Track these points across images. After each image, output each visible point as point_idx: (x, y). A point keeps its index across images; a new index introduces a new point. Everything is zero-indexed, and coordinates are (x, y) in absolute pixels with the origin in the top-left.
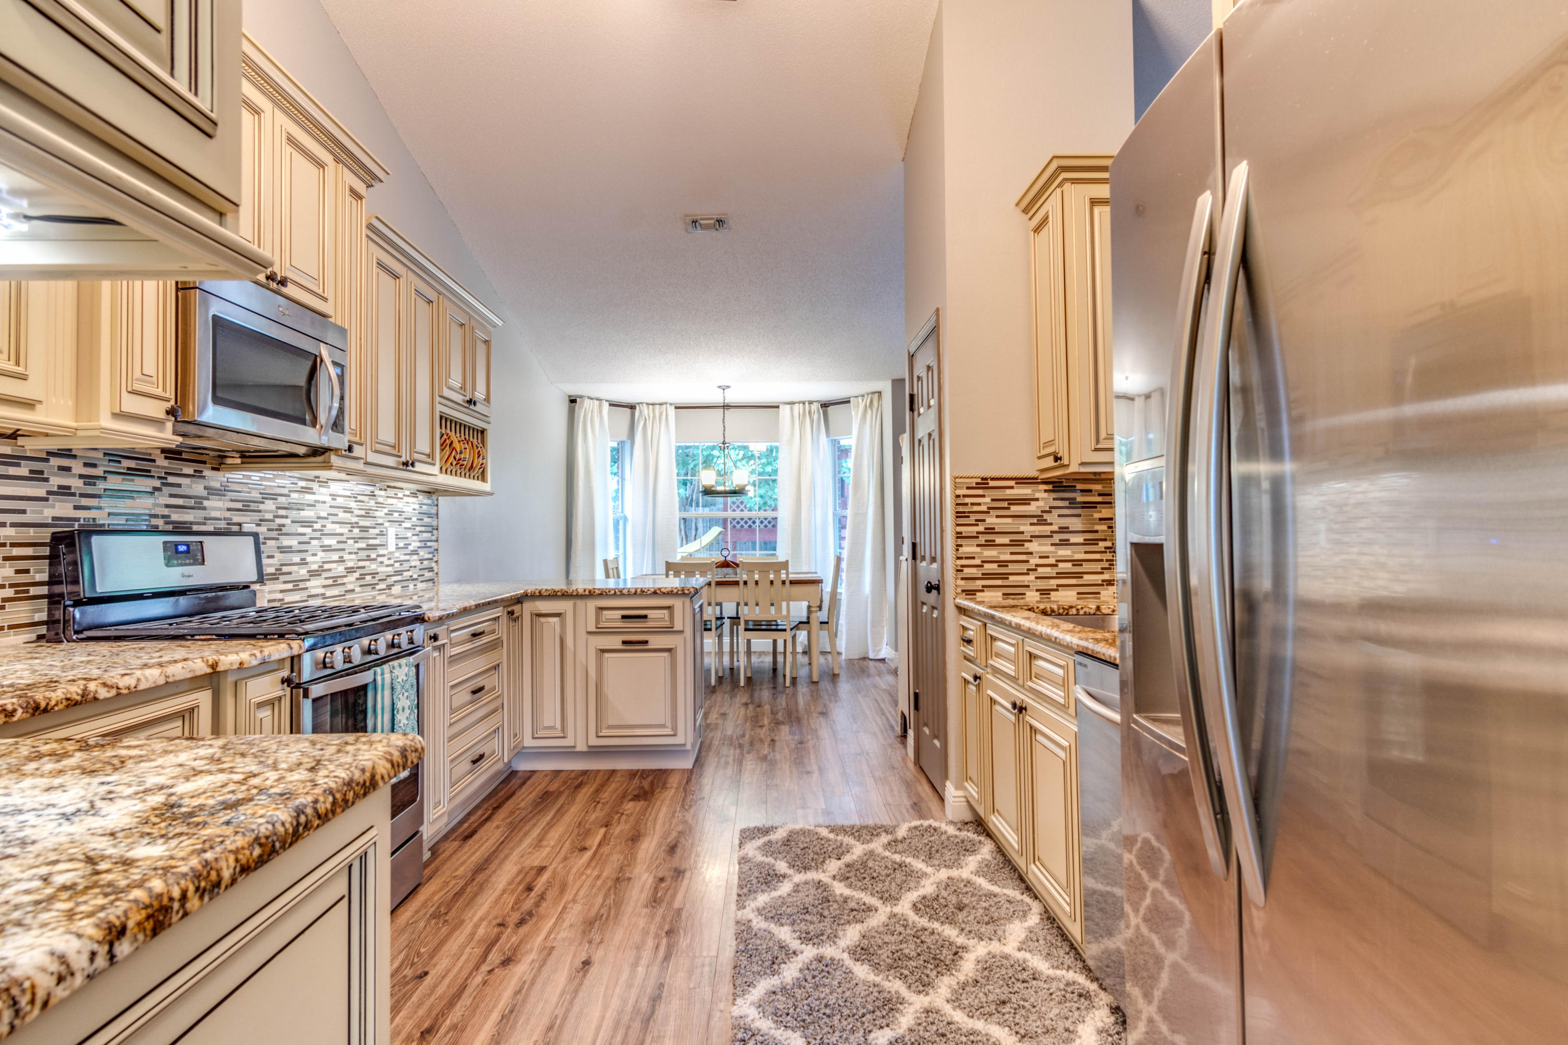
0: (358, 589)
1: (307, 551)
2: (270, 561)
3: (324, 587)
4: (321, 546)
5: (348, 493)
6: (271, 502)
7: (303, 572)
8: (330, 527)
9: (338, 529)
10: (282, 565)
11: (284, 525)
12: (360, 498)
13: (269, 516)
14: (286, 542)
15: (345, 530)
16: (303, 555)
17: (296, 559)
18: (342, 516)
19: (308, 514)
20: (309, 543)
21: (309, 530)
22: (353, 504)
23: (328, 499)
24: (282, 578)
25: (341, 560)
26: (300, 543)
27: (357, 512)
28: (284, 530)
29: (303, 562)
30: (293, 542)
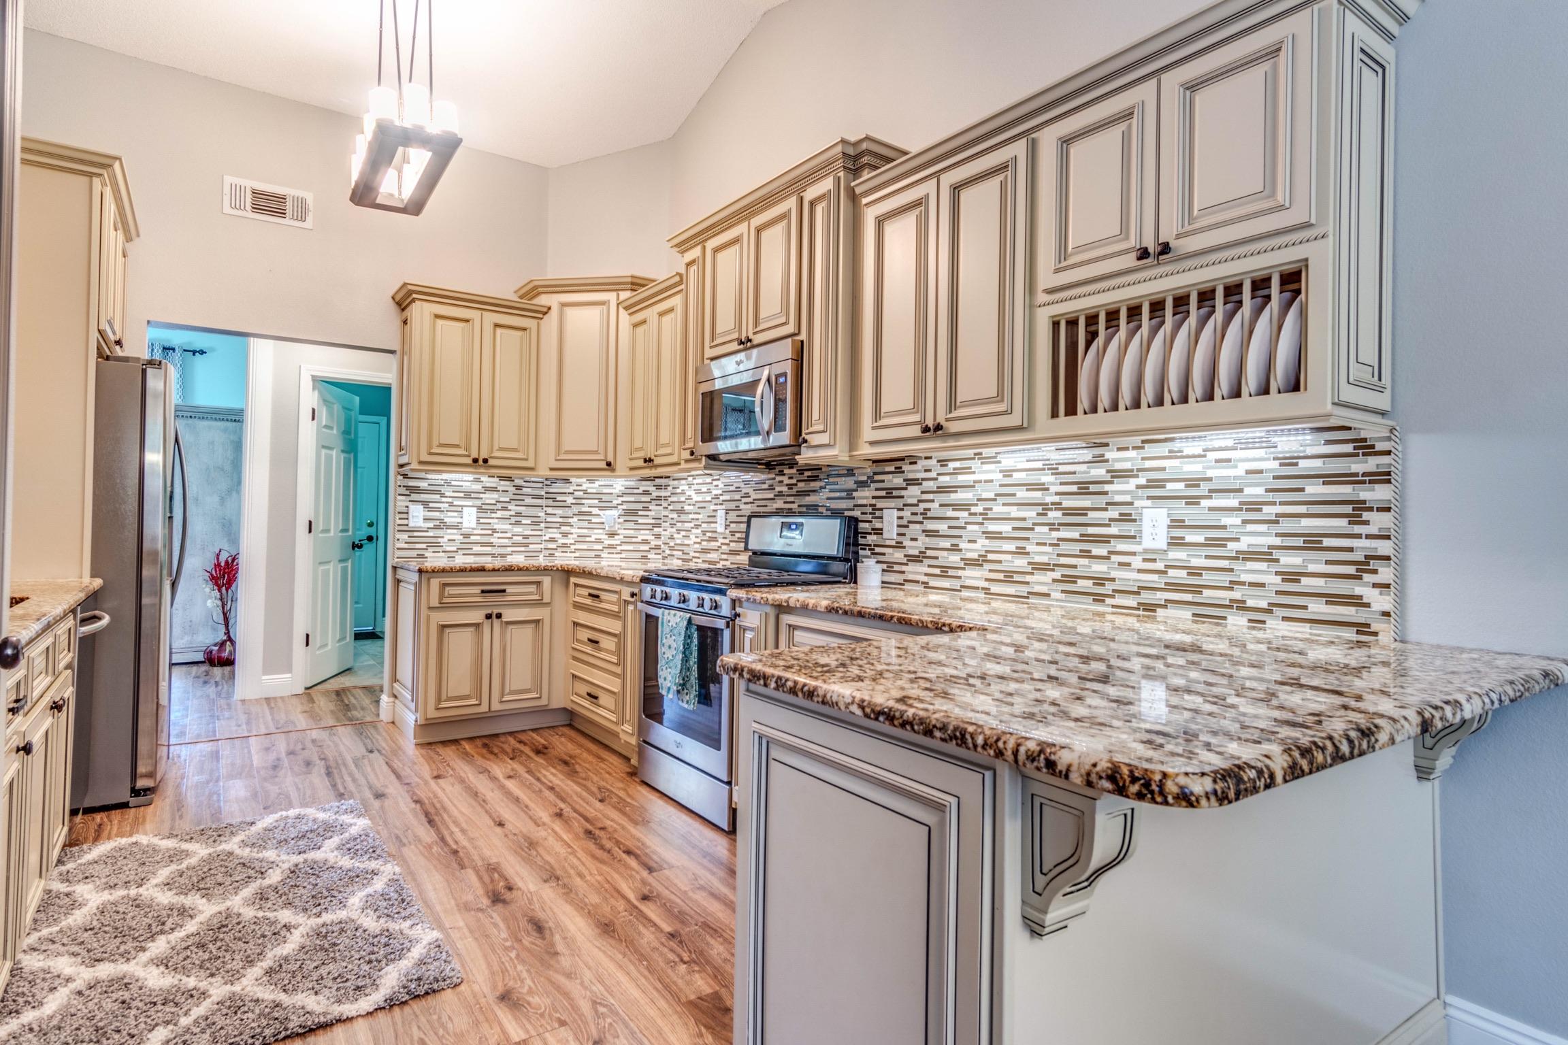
0: (1056, 595)
1: (960, 537)
2: (913, 543)
3: (987, 580)
4: (984, 533)
5: (1039, 465)
6: (917, 487)
7: (954, 559)
8: (998, 509)
9: (1014, 512)
10: (926, 548)
11: (929, 510)
12: (1062, 468)
13: (914, 501)
14: (930, 525)
15: (1031, 513)
16: (955, 541)
17: (946, 544)
18: (1022, 494)
19: (961, 496)
20: (964, 528)
21: (965, 514)
22: (1047, 478)
23: (998, 476)
24: (926, 561)
25: (1021, 552)
26: (950, 527)
27: (1053, 489)
28: (929, 514)
29: (955, 549)
30: (942, 527)
